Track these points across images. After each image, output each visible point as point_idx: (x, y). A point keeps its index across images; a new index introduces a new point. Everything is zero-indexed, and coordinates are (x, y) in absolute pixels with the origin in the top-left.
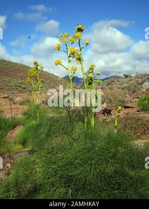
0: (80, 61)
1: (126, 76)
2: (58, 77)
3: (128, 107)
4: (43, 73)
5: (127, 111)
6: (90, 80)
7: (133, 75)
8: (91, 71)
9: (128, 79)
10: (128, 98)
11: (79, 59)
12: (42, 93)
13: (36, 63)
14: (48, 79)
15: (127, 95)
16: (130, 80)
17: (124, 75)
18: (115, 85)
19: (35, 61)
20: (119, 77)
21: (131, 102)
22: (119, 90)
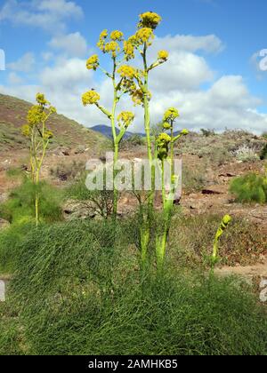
0: (143, 100)
1: (206, 134)
2: (82, 126)
3: (210, 192)
4: (55, 118)
5: (208, 199)
6: (164, 146)
7: (219, 132)
8: (167, 125)
9: (210, 138)
10: (211, 174)
11: (141, 95)
12: (51, 154)
13: (40, 98)
14: (64, 128)
15: (209, 169)
16: (214, 141)
17: (202, 130)
18: (185, 148)
19: (41, 94)
20: (192, 135)
21: (215, 182)
22: (192, 157)
